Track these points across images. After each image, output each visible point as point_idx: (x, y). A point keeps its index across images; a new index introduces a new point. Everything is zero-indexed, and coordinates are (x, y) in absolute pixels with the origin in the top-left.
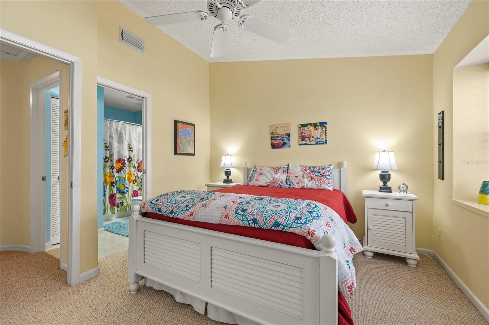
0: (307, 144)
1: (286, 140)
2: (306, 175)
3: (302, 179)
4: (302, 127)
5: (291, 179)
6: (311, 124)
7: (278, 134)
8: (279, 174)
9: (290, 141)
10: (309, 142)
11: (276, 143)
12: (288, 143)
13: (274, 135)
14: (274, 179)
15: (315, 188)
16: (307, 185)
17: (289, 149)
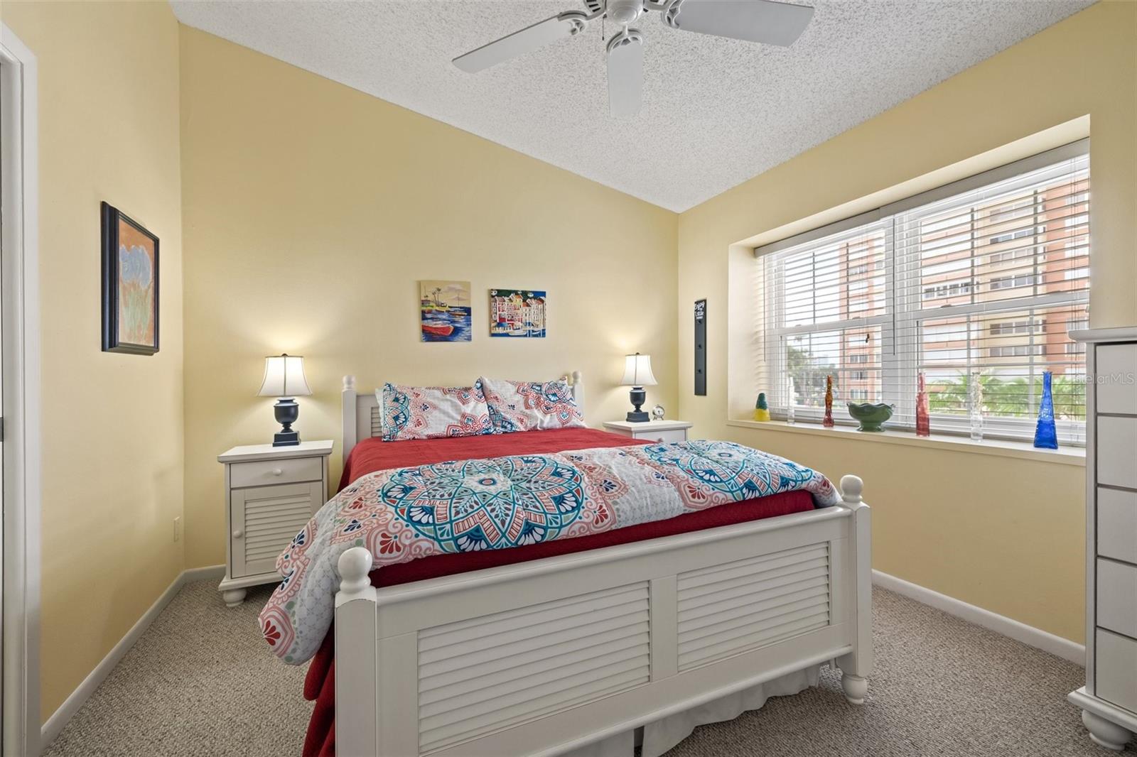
0: (507, 335)
1: (461, 322)
2: (531, 402)
3: (528, 411)
4: (497, 295)
5: (502, 414)
6: (516, 292)
7: (442, 305)
8: (472, 404)
9: (471, 325)
10: (512, 330)
11: (435, 328)
12: (467, 329)
13: (430, 308)
14: (464, 416)
15: (558, 427)
16: (542, 422)
17: (467, 344)
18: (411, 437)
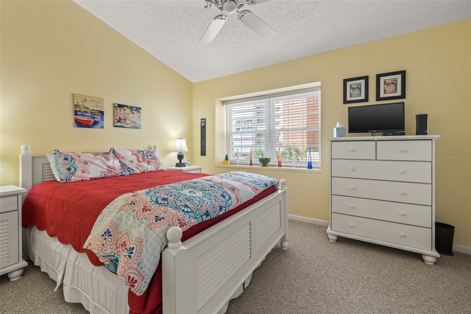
0: (122, 127)
1: (98, 118)
2: (141, 159)
3: (140, 164)
4: (118, 107)
5: (127, 165)
6: (127, 106)
7: (87, 108)
8: (112, 160)
9: (103, 120)
10: (125, 124)
11: (83, 120)
12: (101, 122)
13: (80, 109)
14: (109, 167)
15: (154, 170)
16: (147, 168)
17: (101, 130)
18: (81, 179)
